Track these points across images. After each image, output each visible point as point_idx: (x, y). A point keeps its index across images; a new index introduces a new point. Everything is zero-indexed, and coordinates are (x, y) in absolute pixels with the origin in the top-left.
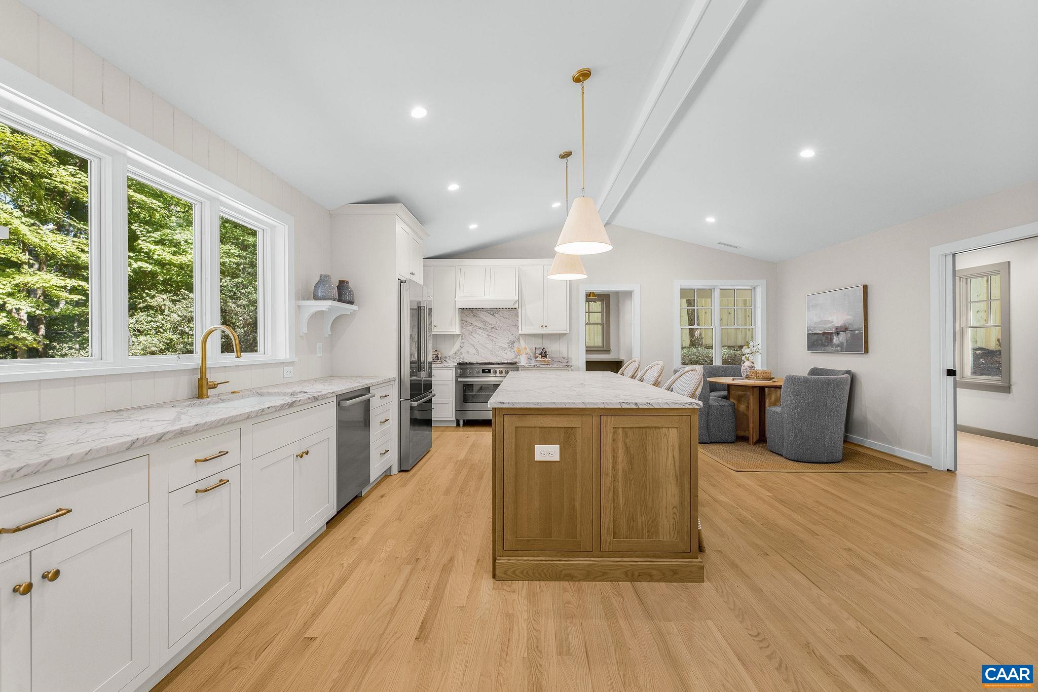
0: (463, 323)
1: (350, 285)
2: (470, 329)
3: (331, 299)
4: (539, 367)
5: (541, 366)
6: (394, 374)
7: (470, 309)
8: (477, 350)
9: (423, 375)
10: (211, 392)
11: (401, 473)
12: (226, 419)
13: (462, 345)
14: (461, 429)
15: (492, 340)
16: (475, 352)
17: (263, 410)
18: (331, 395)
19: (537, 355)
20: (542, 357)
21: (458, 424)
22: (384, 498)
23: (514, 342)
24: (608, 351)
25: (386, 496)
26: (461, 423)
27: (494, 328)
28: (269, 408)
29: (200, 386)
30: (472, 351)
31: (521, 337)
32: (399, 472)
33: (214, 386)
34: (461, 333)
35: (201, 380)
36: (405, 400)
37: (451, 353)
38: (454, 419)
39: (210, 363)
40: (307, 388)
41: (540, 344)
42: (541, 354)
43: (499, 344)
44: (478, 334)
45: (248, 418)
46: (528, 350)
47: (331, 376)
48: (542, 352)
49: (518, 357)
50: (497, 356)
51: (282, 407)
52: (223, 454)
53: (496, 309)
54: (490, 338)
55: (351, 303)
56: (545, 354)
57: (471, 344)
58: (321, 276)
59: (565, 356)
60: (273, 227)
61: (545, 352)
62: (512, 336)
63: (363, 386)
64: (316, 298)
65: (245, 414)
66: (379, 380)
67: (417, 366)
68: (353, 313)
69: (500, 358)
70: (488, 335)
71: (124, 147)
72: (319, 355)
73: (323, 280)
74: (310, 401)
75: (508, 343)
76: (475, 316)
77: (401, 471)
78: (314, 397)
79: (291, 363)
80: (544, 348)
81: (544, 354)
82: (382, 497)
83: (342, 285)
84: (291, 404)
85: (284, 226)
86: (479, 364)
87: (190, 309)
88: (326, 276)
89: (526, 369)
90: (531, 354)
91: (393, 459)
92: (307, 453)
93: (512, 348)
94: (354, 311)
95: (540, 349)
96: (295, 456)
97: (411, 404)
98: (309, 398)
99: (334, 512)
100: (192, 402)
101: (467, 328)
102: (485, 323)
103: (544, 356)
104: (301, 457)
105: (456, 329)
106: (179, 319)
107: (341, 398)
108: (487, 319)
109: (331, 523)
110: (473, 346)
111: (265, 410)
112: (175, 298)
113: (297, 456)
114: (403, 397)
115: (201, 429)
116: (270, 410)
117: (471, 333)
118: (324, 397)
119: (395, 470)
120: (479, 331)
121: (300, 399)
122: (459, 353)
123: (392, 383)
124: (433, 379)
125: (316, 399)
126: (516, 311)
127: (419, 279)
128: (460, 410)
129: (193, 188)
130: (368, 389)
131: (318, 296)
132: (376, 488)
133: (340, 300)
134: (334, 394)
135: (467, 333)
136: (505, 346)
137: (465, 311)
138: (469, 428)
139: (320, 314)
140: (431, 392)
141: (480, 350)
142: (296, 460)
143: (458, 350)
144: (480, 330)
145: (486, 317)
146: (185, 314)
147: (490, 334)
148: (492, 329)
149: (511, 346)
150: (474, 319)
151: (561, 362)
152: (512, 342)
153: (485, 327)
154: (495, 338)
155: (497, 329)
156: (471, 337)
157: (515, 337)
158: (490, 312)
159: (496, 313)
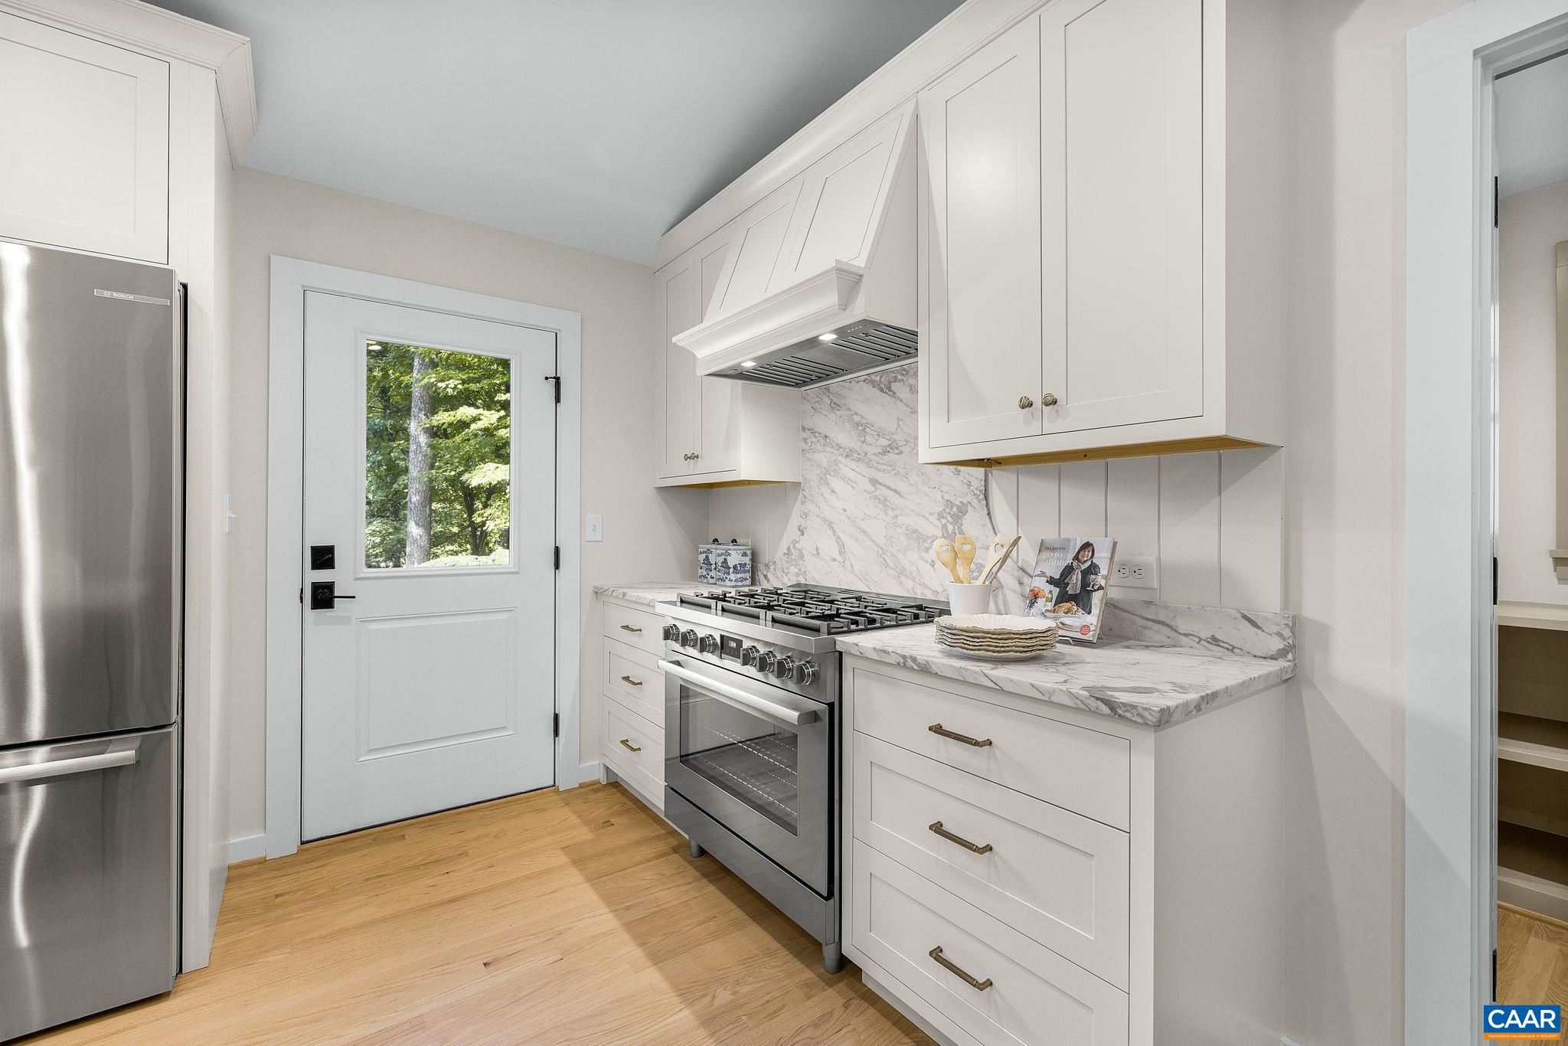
2: (825, 461)
13: (803, 524)
15: (884, 502)
23: (963, 510)
27: (892, 447)
30: (828, 546)
37: (780, 551)
41: (1077, 518)
43: (907, 521)
44: (844, 479)
48: (1068, 570)
50: (901, 573)
54: (880, 491)
56: (1085, 584)
57: (825, 520)
59: (1277, 603)
61: (1085, 573)
69: (909, 584)
70: (874, 482)
75: (940, 516)
80: (1087, 546)
81: (1076, 584)
93: (953, 536)
95: (1059, 546)
103: (1074, 598)
108: (870, 412)
110: (830, 525)
117: (823, 476)
120: (848, 468)
122: (794, 555)
135: (814, 476)
136: (931, 530)
141: (850, 544)
143: (794, 543)
144: (848, 462)
145: (867, 402)
147: (878, 476)
148: (885, 453)
149: (950, 528)
150: (832, 416)
151: (1232, 649)
152: (955, 509)
153: (865, 448)
154: (895, 491)
155: (901, 453)
156: (825, 490)
157: (969, 484)
158: (878, 378)
159: (896, 379)
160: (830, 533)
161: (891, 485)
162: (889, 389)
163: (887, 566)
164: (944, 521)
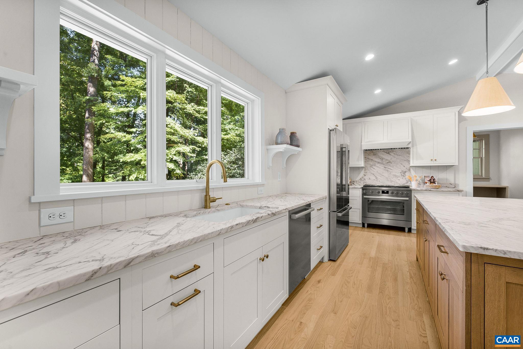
0: (366, 160)
1: (297, 135)
2: (371, 163)
3: (286, 144)
4: (430, 190)
5: (432, 190)
6: (326, 194)
7: (371, 150)
8: (376, 178)
9: (344, 194)
10: (212, 204)
11: (330, 262)
12: (198, 238)
13: (365, 174)
14: (366, 229)
15: (388, 171)
16: (374, 178)
17: (232, 227)
18: (285, 211)
19: (426, 181)
20: (431, 183)
21: (363, 226)
22: (320, 284)
23: (405, 172)
24: (487, 179)
25: (321, 282)
26: (366, 225)
27: (389, 162)
28: (237, 224)
29: (206, 201)
30: (373, 178)
31: (411, 169)
32: (329, 260)
33: (214, 201)
34: (365, 166)
35: (206, 196)
36: (333, 212)
37: (358, 179)
38: (361, 222)
39: (211, 185)
40: (270, 203)
41: (430, 173)
42: (430, 180)
43: (393, 173)
44: (377, 167)
45: (219, 235)
46: (418, 178)
47: (286, 193)
49: (409, 182)
50: (392, 181)
51: (248, 223)
52: (196, 267)
53: (392, 149)
54: (386, 169)
55: (298, 146)
57: (372, 173)
58: (280, 129)
59: (452, 182)
60: (253, 101)
61: (433, 180)
62: (404, 168)
63: (307, 203)
64: (277, 144)
65: (216, 231)
66: (316, 198)
67: (341, 188)
68: (299, 153)
70: (385, 167)
71: (164, 47)
72: (279, 180)
73: (281, 131)
74: (270, 216)
76: (374, 155)
77: (330, 260)
78: (272, 213)
79: (263, 185)
80: (432, 176)
81: (432, 181)
82: (319, 282)
83: (293, 135)
84: (255, 220)
85: (259, 99)
86: (379, 187)
87: (230, 158)
88: (283, 129)
89: (419, 191)
90: (420, 181)
91: (325, 252)
92: (267, 257)
93: (403, 176)
94: (299, 151)
95: (429, 177)
96: (259, 259)
97: (337, 215)
98: (269, 214)
99: (286, 296)
100: (198, 212)
101: (369, 163)
102: (382, 159)
103: (433, 183)
104: (263, 260)
105: (361, 164)
106: (227, 162)
107: (293, 212)
108: (384, 157)
109: (286, 304)
110: (373, 174)
111: (234, 226)
112: (226, 153)
113: (260, 259)
114: (331, 209)
115: (174, 249)
116: (238, 227)
117: (371, 166)
118: (279, 213)
119: (326, 259)
121: (262, 215)
122: (363, 179)
123: (325, 199)
124: (350, 195)
125: (274, 214)
126: (407, 150)
127: (340, 128)
128: (364, 216)
129: (207, 76)
130: (309, 206)
131: (278, 142)
132: (315, 272)
133: (291, 144)
134: (287, 210)
135: (368, 166)
136: (398, 175)
137: (367, 152)
138: (372, 230)
139: (280, 154)
140: (349, 206)
141: (378, 177)
142: (260, 262)
143: (363, 177)
144: (378, 164)
145: (383, 155)
146: (229, 160)
147: (386, 166)
148: (388, 163)
149: (403, 175)
150: (374, 156)
151: (449, 187)
152: (404, 172)
153: (383, 162)
154: (390, 169)
155: (392, 163)
156: (372, 168)
157: (407, 168)
158: (386, 151)
159: (390, 152)
160: (373, 175)
161: (389, 168)
162: (389, 153)
163: (388, 180)
164: (401, 174)
